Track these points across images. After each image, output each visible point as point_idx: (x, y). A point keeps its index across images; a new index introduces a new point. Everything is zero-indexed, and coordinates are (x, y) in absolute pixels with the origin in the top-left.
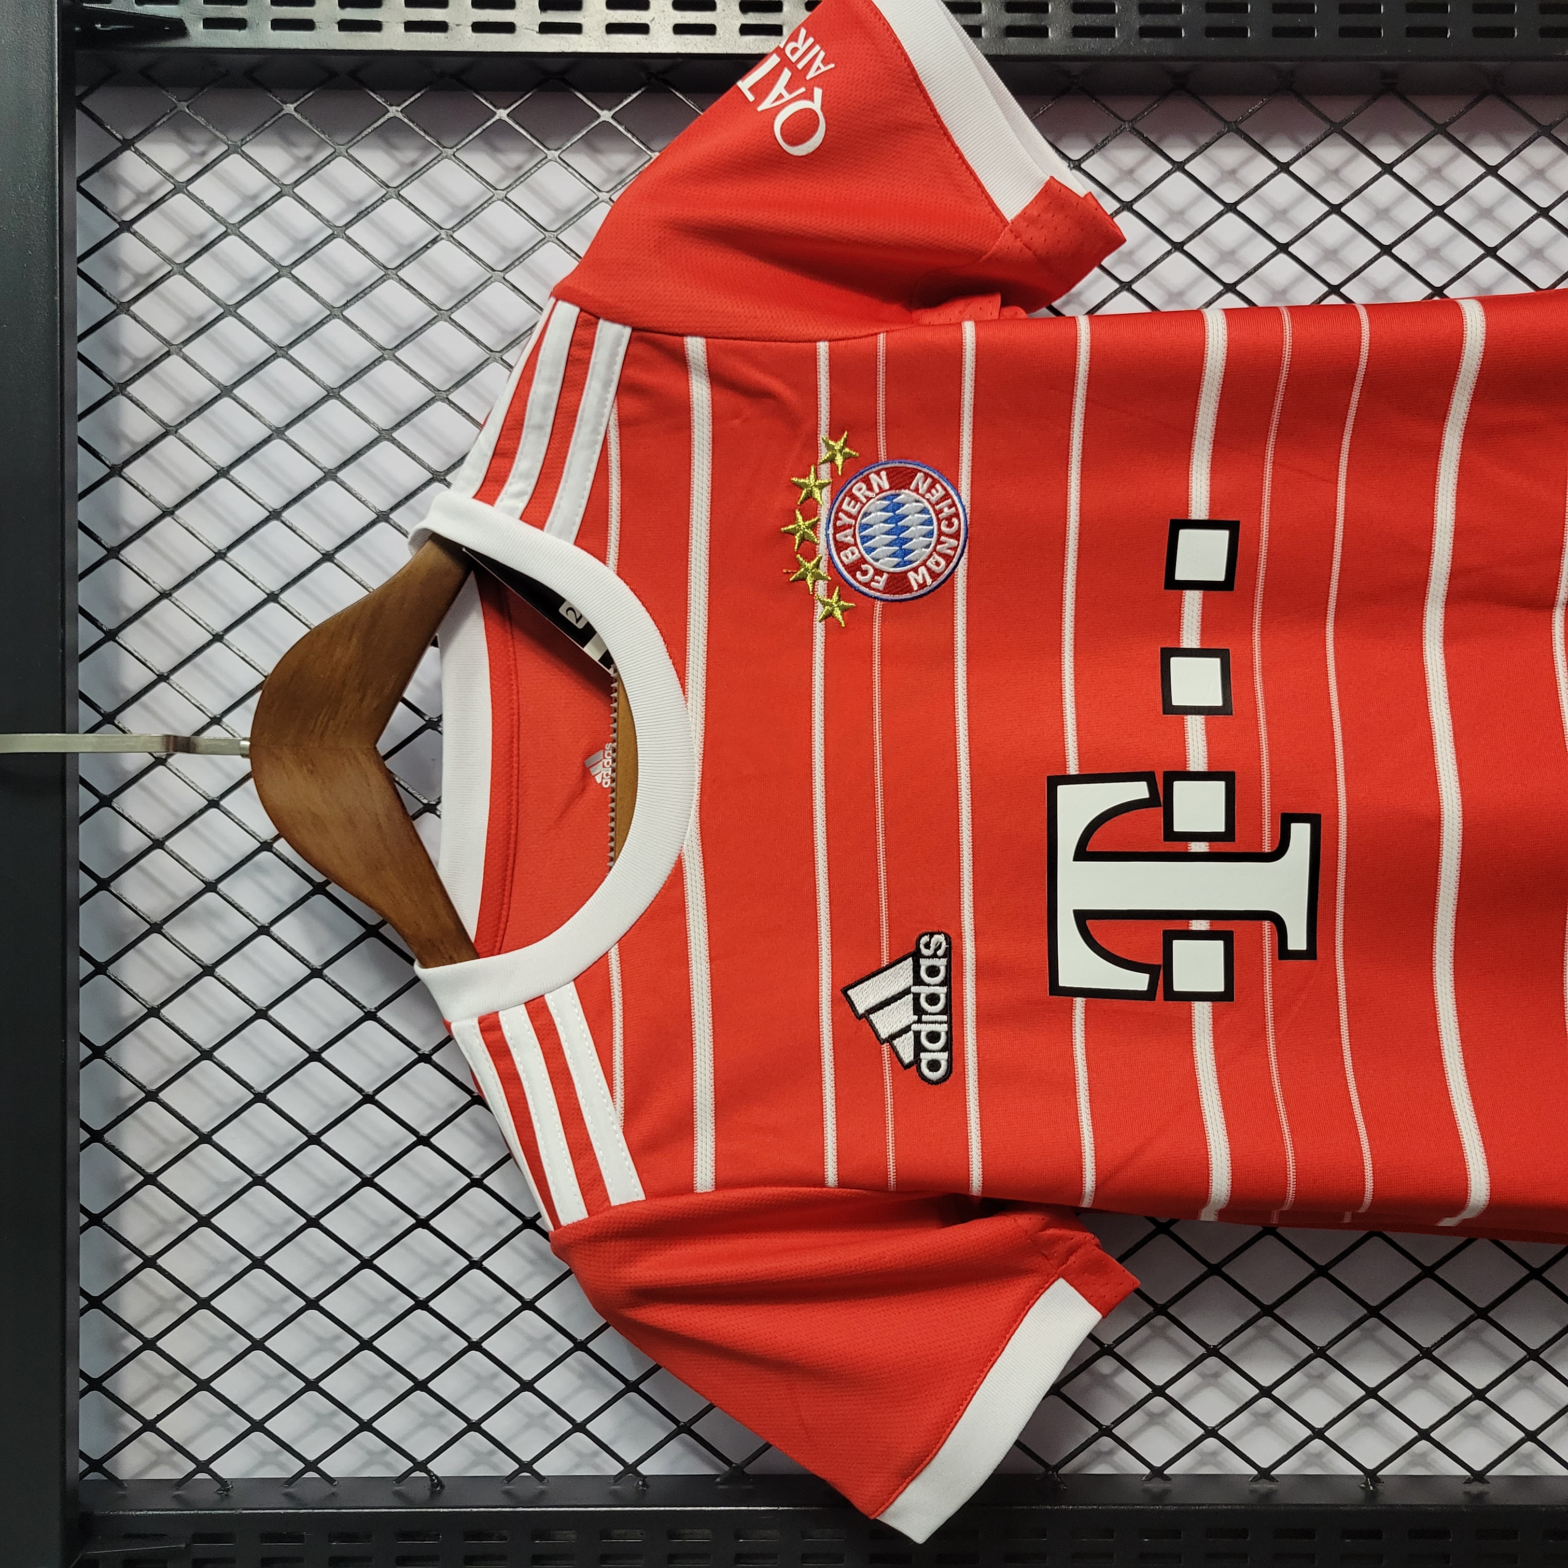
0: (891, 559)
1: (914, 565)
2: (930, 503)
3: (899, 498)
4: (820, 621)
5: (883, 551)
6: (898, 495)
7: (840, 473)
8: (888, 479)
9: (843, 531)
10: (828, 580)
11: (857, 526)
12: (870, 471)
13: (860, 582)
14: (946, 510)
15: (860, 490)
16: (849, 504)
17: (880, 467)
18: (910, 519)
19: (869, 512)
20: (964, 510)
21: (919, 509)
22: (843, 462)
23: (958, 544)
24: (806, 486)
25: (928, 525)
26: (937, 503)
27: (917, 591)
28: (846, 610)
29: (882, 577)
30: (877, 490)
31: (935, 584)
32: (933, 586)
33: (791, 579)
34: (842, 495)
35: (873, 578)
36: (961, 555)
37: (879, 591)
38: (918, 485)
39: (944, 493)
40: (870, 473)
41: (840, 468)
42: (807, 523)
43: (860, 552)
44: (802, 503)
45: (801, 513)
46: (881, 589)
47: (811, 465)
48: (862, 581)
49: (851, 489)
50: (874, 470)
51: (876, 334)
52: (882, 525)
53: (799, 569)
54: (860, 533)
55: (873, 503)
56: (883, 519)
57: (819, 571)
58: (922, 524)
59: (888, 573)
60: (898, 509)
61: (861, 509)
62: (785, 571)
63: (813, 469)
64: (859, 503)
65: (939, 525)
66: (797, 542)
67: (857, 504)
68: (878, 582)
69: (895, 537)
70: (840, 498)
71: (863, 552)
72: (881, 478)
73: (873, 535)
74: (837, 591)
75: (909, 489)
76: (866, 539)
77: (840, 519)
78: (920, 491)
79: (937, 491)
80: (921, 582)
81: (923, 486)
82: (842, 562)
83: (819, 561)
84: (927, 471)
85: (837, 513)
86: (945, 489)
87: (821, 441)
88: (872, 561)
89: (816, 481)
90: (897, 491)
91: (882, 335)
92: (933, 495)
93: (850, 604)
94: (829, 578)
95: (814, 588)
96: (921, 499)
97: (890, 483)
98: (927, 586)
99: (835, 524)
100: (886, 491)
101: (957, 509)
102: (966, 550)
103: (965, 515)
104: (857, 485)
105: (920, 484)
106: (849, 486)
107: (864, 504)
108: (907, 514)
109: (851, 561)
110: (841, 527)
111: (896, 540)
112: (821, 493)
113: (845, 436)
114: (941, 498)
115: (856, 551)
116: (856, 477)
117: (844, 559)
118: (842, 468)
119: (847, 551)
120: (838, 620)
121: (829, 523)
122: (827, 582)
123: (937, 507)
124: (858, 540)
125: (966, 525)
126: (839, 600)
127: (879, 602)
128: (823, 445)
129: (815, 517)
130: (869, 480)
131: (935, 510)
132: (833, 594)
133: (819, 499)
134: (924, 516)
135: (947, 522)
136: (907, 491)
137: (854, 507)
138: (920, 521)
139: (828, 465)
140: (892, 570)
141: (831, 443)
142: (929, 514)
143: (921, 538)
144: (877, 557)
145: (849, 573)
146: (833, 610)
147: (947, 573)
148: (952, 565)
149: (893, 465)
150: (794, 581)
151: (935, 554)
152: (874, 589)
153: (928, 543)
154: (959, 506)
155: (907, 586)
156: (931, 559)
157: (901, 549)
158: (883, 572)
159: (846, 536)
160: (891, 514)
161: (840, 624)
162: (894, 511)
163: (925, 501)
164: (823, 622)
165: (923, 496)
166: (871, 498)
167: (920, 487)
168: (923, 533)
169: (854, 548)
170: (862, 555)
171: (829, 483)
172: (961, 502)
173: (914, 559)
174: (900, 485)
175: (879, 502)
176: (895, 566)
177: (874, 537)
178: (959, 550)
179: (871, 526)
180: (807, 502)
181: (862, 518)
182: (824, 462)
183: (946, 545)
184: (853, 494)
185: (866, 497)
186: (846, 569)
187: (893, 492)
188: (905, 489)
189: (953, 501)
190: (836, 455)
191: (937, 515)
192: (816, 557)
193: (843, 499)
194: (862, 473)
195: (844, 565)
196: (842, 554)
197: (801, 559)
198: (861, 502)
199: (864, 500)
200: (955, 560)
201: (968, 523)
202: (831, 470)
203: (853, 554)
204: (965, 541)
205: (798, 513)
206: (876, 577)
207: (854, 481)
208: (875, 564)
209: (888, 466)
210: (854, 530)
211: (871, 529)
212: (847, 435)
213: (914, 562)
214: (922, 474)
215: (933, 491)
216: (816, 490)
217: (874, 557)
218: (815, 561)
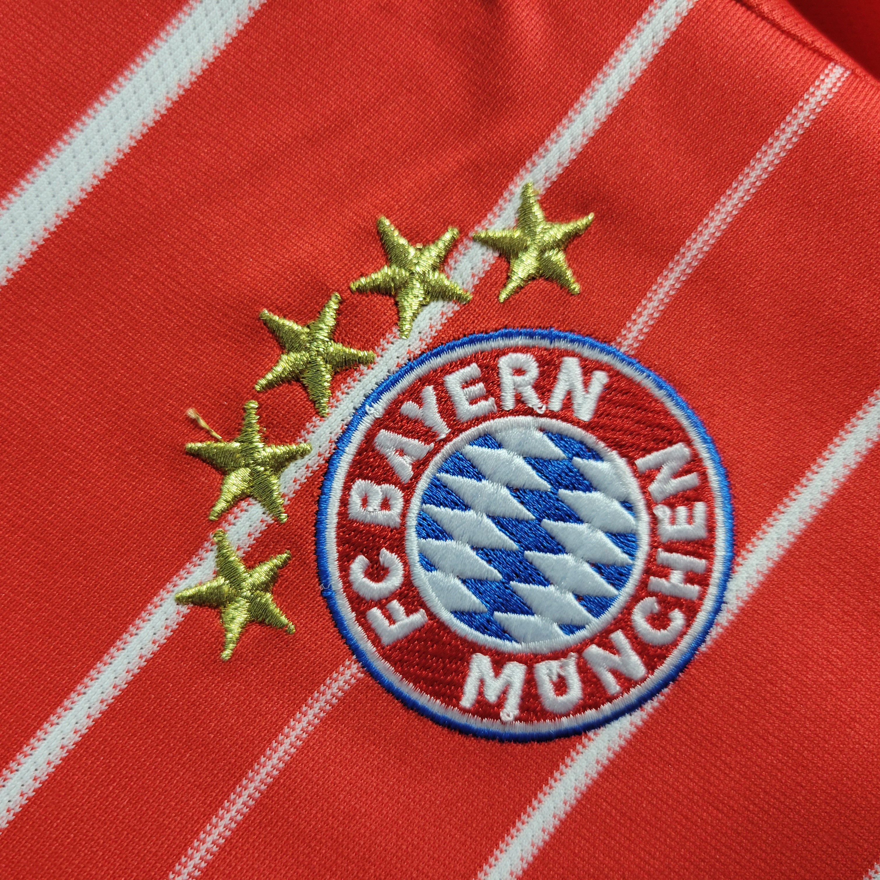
0: (464, 588)
1: (507, 646)
2: (654, 532)
3: (592, 462)
4: (180, 601)
5: (459, 555)
6: (597, 456)
7: (503, 296)
8: (602, 399)
9: (406, 434)
10: (277, 520)
11: (448, 447)
12: (576, 348)
13: (348, 585)
14: (676, 577)
15: (519, 371)
16: (467, 384)
17: (605, 358)
18: (581, 534)
19: (499, 436)
20: (717, 611)
21: (617, 527)
22: (531, 278)
23: (644, 679)
24: (403, 263)
25: (609, 579)
26: (670, 548)
27: (464, 711)
28: (262, 623)
29: (409, 612)
30: (556, 404)
31: (520, 728)
32: (508, 730)
33: (190, 445)
34: (469, 350)
35: (389, 599)
36: (630, 709)
37: (376, 640)
38: (658, 469)
39: (702, 533)
40: (573, 354)
41: (511, 286)
42: (335, 348)
43: (404, 515)
44: (361, 291)
45: (339, 312)
46: (386, 640)
47: (453, 223)
48: (355, 586)
49: (503, 352)
50: (587, 352)
51: (829, 59)
52: (505, 491)
53: (229, 436)
54: (441, 469)
55: (527, 427)
56: (518, 482)
57: (274, 480)
58: (598, 567)
59: (431, 615)
60: (573, 487)
61: (485, 418)
62: (191, 413)
63: (448, 236)
64: (492, 400)
65: (636, 599)
66: (279, 369)
67: (486, 398)
68: (392, 620)
69: (515, 546)
70: (460, 353)
71: (412, 521)
72: (586, 384)
73: (468, 499)
74: (277, 561)
75: (631, 462)
76: (441, 494)
77: (419, 401)
78: (653, 487)
79: (690, 519)
80: (492, 696)
81: (666, 481)
82: (344, 502)
83: (292, 457)
84: (704, 454)
85: (424, 381)
86: (711, 528)
87: (518, 191)
88: (415, 557)
89: (434, 268)
90: (602, 444)
91: (838, 71)
92: (673, 521)
93: (284, 619)
94: (284, 517)
95: (228, 510)
96: (641, 504)
97: (598, 413)
98: (497, 717)
99: (397, 403)
100: (577, 423)
101: (702, 597)
102: (649, 707)
103: (710, 624)
104: (521, 357)
105: (665, 471)
106: (500, 343)
107: (502, 413)
108: (582, 514)
109: (368, 519)
110: (409, 420)
111: (509, 553)
112: (422, 305)
113: (582, 222)
114: (688, 542)
115: (398, 504)
116: (531, 336)
117: (355, 499)
118: (520, 288)
119: (377, 488)
120: (222, 632)
121: (387, 389)
122: (270, 520)
123: (663, 555)
124: (423, 484)
125: (695, 649)
126: (265, 587)
127: (355, 668)
128: (517, 202)
129: (363, 348)
130: (557, 367)
131: (651, 558)
132: (262, 561)
133: (408, 314)
134: (618, 551)
135: (657, 607)
136: (621, 462)
137: (473, 401)
138: (597, 556)
139: (491, 256)
140: (446, 616)
141: (537, 211)
142: (631, 555)
143: (570, 597)
144: (436, 559)
145: (341, 541)
146: (231, 599)
147: (566, 723)
148: (591, 715)
149: (639, 377)
150: (196, 454)
151: (573, 657)
152: (368, 628)
153: (577, 621)
154: (713, 590)
155: (450, 683)
156: (554, 664)
157: (504, 584)
158: (423, 605)
159: (402, 452)
160: (546, 485)
161: (223, 646)
162: (557, 484)
163: (645, 517)
164: (185, 610)
165: (650, 505)
166: (530, 412)
167: (659, 477)
168: (584, 591)
169: (399, 494)
170: (403, 524)
171: (459, 299)
172: (723, 587)
173: (515, 631)
174: (618, 436)
175: (539, 435)
176: (459, 614)
177: (466, 507)
178: (635, 693)
179: (479, 476)
180: (377, 299)
181: (472, 442)
182: (487, 242)
183: (616, 658)
184: (496, 369)
185: (519, 399)
186: (340, 526)
187: (590, 438)
188: (622, 455)
189: (709, 570)
190: (526, 249)
191: (648, 572)
192: (293, 440)
193: (463, 363)
194: (552, 338)
195: (343, 514)
196: (360, 484)
197: (254, 419)
198: (499, 403)
199: (509, 404)
200: (607, 708)
201: (703, 648)
202: (488, 274)
203: (385, 505)
204: (664, 684)
205: (334, 304)
206: (395, 604)
207: (520, 341)
208: (419, 571)
209: (627, 370)
210: (432, 454)
211: (474, 481)
212: (587, 227)
213: (511, 639)
214: (687, 451)
215: (682, 511)
216: (418, 289)
217: (429, 553)
218: (280, 450)
